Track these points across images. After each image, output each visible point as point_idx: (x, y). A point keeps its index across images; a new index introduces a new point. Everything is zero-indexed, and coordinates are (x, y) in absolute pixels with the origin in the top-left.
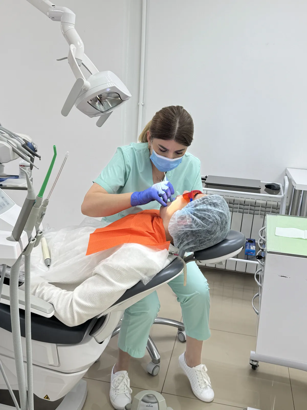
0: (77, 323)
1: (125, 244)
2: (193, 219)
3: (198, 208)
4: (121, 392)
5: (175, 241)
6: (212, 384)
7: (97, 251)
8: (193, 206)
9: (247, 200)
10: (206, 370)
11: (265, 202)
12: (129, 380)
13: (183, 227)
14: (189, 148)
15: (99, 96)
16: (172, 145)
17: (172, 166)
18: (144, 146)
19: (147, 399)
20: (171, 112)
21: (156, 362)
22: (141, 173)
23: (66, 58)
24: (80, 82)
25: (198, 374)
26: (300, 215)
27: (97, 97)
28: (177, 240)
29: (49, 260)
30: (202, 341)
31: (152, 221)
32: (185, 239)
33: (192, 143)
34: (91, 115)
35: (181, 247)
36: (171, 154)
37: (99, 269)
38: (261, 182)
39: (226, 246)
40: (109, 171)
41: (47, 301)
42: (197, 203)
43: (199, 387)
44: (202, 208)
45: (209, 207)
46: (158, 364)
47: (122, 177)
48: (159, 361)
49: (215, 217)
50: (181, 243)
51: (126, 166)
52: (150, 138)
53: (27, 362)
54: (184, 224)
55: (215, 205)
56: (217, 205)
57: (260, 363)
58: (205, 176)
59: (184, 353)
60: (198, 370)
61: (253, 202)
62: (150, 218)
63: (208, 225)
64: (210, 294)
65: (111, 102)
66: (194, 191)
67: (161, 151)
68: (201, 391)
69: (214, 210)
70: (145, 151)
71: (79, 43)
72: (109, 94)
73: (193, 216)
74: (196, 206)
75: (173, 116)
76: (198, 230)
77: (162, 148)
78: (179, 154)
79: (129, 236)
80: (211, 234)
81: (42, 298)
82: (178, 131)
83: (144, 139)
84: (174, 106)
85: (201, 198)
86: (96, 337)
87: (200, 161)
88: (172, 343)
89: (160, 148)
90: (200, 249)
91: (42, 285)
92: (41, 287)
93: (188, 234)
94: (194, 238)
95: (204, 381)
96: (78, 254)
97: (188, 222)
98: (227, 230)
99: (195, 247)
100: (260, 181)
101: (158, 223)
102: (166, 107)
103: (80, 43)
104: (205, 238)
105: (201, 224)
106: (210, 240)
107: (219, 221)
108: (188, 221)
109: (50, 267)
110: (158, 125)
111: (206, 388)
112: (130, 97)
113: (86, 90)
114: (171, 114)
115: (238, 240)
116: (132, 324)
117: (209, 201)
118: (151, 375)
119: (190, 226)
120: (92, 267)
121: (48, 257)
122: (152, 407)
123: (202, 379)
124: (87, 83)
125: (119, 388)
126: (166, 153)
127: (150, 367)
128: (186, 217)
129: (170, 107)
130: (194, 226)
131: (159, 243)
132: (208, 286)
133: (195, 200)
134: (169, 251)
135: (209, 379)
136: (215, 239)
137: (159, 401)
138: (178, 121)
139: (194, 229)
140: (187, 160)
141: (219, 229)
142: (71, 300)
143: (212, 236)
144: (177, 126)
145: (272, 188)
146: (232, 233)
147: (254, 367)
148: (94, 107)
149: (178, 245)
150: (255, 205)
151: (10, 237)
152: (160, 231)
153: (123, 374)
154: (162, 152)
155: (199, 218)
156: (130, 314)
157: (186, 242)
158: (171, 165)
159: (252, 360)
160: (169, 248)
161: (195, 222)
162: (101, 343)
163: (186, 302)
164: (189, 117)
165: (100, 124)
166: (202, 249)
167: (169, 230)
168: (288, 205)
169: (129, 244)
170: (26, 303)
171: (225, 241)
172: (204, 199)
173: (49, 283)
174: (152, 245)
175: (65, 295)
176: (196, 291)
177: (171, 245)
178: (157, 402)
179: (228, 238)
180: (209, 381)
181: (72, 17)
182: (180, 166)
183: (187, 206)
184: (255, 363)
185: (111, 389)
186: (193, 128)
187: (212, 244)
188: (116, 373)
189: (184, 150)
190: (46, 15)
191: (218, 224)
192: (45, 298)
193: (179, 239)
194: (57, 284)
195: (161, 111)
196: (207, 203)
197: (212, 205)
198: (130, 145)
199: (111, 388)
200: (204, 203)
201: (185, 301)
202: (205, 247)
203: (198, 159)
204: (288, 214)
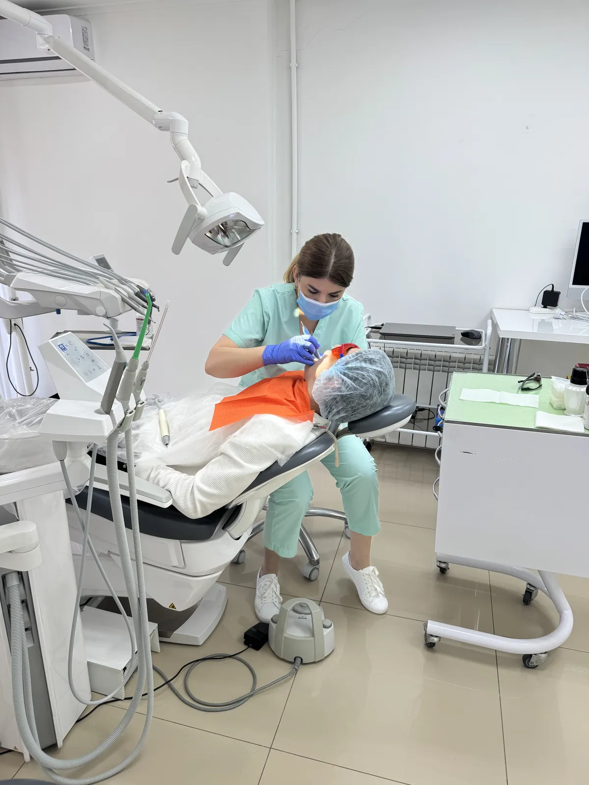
0: (200, 515)
1: (256, 415)
2: (343, 380)
3: (349, 366)
4: (269, 600)
5: (322, 409)
6: (385, 591)
7: (224, 424)
8: (343, 364)
9: (438, 353)
10: (377, 573)
11: (463, 356)
12: (278, 586)
13: (330, 390)
14: (347, 289)
15: (222, 225)
16: (325, 285)
17: (324, 313)
18: (291, 287)
19: (299, 609)
20: (325, 241)
21: (314, 563)
22: (285, 322)
23: (177, 179)
24: (192, 209)
25: (366, 578)
26: (507, 373)
27: (219, 226)
28: (325, 408)
29: (167, 437)
30: (371, 537)
31: (293, 386)
32: (333, 407)
33: (351, 283)
34: (213, 251)
35: (330, 417)
36: (323, 297)
37: (225, 447)
38: (456, 329)
39: (389, 415)
40: (242, 319)
41: (163, 488)
42: (348, 359)
43: (368, 595)
44: (354, 365)
45: (364, 365)
46: (316, 566)
47: (259, 328)
48: (318, 562)
49: (370, 377)
50: (329, 412)
51: (263, 313)
52: (297, 276)
53: (136, 560)
54: (332, 386)
55: (371, 361)
56: (374, 361)
57: (450, 565)
58: (381, 324)
59: (348, 553)
60: (366, 574)
61: (447, 356)
62: (290, 383)
63: (362, 388)
64: (379, 477)
65: (240, 232)
66: (346, 345)
67: (311, 292)
68: (371, 600)
69: (370, 368)
70: (290, 294)
71: (194, 159)
72: (236, 222)
73: (343, 377)
74: (347, 364)
75: (327, 247)
76: (350, 394)
77: (312, 290)
78: (334, 297)
79: (262, 405)
80: (366, 400)
81: (158, 484)
82: (333, 267)
83: (290, 279)
84: (329, 234)
85: (354, 354)
86: (231, 532)
87: (363, 306)
88: (338, 539)
89: (310, 288)
90: (353, 419)
91: (157, 468)
92: (156, 470)
93: (338, 399)
94: (345, 404)
95: (374, 587)
96: (202, 429)
97: (336, 385)
98: (388, 394)
99: (347, 416)
100: (455, 327)
101: (301, 387)
102: (319, 235)
103: (195, 157)
104: (359, 404)
105: (352, 386)
106: (364, 406)
107: (376, 382)
108: (336, 382)
109: (169, 446)
110: (308, 258)
111: (377, 596)
112: (263, 225)
113: (201, 219)
114: (325, 244)
115: (406, 406)
116: (278, 515)
117: (364, 357)
118: (308, 580)
119: (339, 389)
120: (218, 444)
121: (166, 433)
122: (306, 619)
123: (371, 584)
124: (201, 210)
125: (266, 594)
126: (316, 296)
127: (307, 570)
128: (333, 377)
129: (324, 235)
130: (344, 388)
131: (300, 412)
132: (374, 467)
133: (347, 356)
134: (314, 422)
135: (381, 585)
136: (372, 406)
137: (313, 612)
138: (334, 254)
139: (344, 393)
140: (345, 305)
141: (376, 392)
142: (192, 486)
143: (368, 401)
144: (333, 260)
145: (471, 337)
146: (396, 397)
147: (443, 571)
148: (215, 240)
149: (325, 415)
150: (449, 360)
151: (98, 410)
152: (304, 398)
153: (271, 578)
154: (311, 294)
155: (351, 378)
156: (274, 502)
157: (335, 410)
158: (324, 311)
159: (440, 562)
160: (314, 419)
161: (345, 384)
162: (238, 539)
163: (348, 486)
164: (349, 248)
165: (227, 262)
166: (356, 419)
167: (313, 395)
168: (493, 358)
169: (261, 415)
170: (130, 488)
171: (387, 408)
172: (358, 354)
173: (167, 466)
174: (290, 416)
175: (185, 479)
176: (359, 474)
177: (316, 415)
178: (311, 614)
179: (391, 404)
180: (382, 587)
181: (184, 125)
182: (336, 313)
183: (336, 363)
184: (443, 565)
185: (257, 597)
186: (354, 263)
187: (369, 412)
188: (262, 577)
189: (341, 292)
190: (152, 124)
191: (374, 386)
192: (161, 484)
193: (326, 407)
194: (176, 467)
195: (312, 240)
196: (361, 359)
197: (367, 362)
198: (271, 287)
199: (256, 595)
200: (357, 359)
201: (345, 486)
202: (360, 416)
203: (360, 304)
204: (494, 371)
